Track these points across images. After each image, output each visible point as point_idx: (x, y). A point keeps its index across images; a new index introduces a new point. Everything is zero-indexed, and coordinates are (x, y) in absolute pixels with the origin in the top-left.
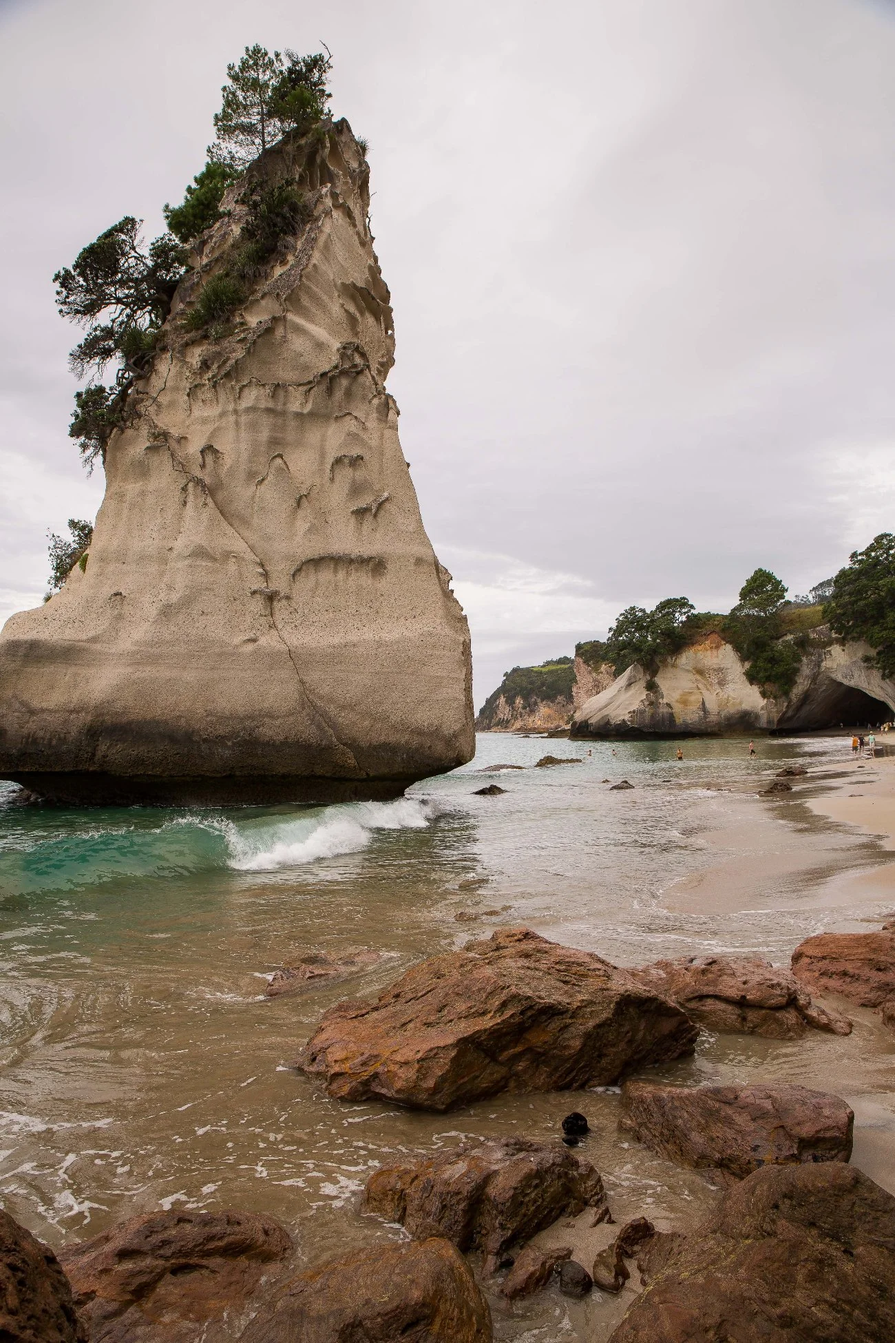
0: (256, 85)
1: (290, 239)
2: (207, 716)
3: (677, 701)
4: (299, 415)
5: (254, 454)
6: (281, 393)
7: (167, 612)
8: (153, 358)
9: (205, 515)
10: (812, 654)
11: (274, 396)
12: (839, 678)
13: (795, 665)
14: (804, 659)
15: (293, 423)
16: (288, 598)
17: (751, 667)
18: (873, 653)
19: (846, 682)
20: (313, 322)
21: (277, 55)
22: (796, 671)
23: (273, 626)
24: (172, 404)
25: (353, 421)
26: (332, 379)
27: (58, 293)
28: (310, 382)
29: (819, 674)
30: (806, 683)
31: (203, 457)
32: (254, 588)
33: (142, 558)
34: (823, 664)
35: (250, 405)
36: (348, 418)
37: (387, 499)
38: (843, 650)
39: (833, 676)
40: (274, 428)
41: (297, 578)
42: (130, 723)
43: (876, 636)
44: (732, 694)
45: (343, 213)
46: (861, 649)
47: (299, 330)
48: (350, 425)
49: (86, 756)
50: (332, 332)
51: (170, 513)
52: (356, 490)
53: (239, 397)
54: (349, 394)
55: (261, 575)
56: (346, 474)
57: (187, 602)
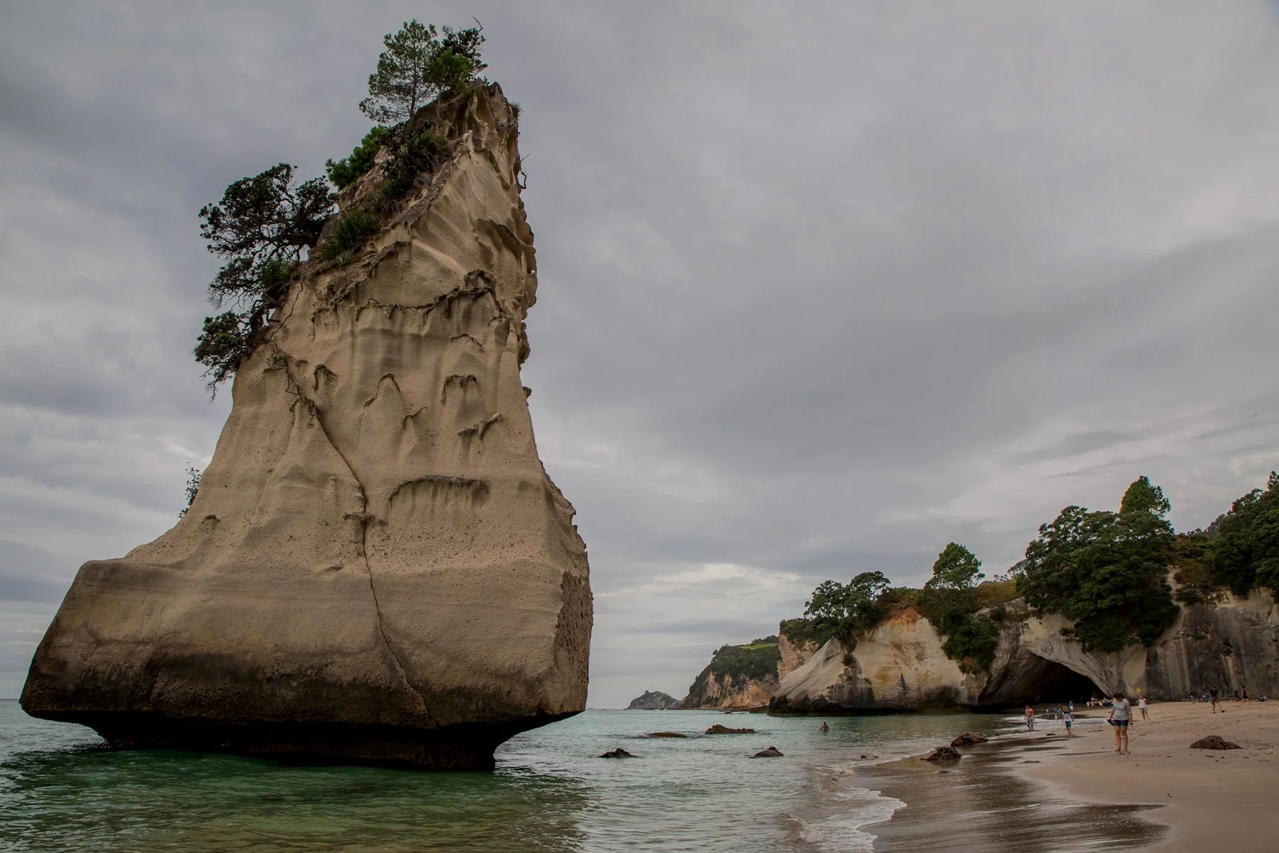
0: (413, 54)
1: (426, 175)
2: (276, 652)
3: (875, 676)
4: (416, 337)
5: (366, 376)
6: (399, 314)
7: (255, 537)
8: (288, 288)
9: (309, 435)
10: (1009, 628)
11: (391, 316)
12: (1039, 653)
13: (993, 638)
14: (1002, 632)
15: (408, 345)
16: (382, 523)
17: (949, 641)
18: (1071, 625)
19: (1046, 656)
20: (441, 249)
21: (432, 28)
22: (994, 645)
23: (362, 554)
24: (297, 331)
25: (470, 343)
26: (451, 301)
27: (202, 227)
28: (430, 305)
29: (1018, 648)
30: (1005, 657)
31: (316, 377)
32: (350, 512)
33: (243, 482)
34: (1022, 638)
35: (366, 326)
36: (464, 339)
37: (496, 420)
38: (1041, 623)
39: (1033, 650)
40: (389, 349)
41: (394, 501)
42: (192, 657)
43: (1072, 607)
44: (929, 668)
45: (485, 158)
46: (1058, 622)
47: (423, 255)
48: (465, 346)
49: (141, 694)
50: (461, 261)
51: (278, 436)
52: (465, 412)
53: (357, 320)
54: (468, 315)
55: (360, 498)
56: (456, 393)
57: (275, 526)
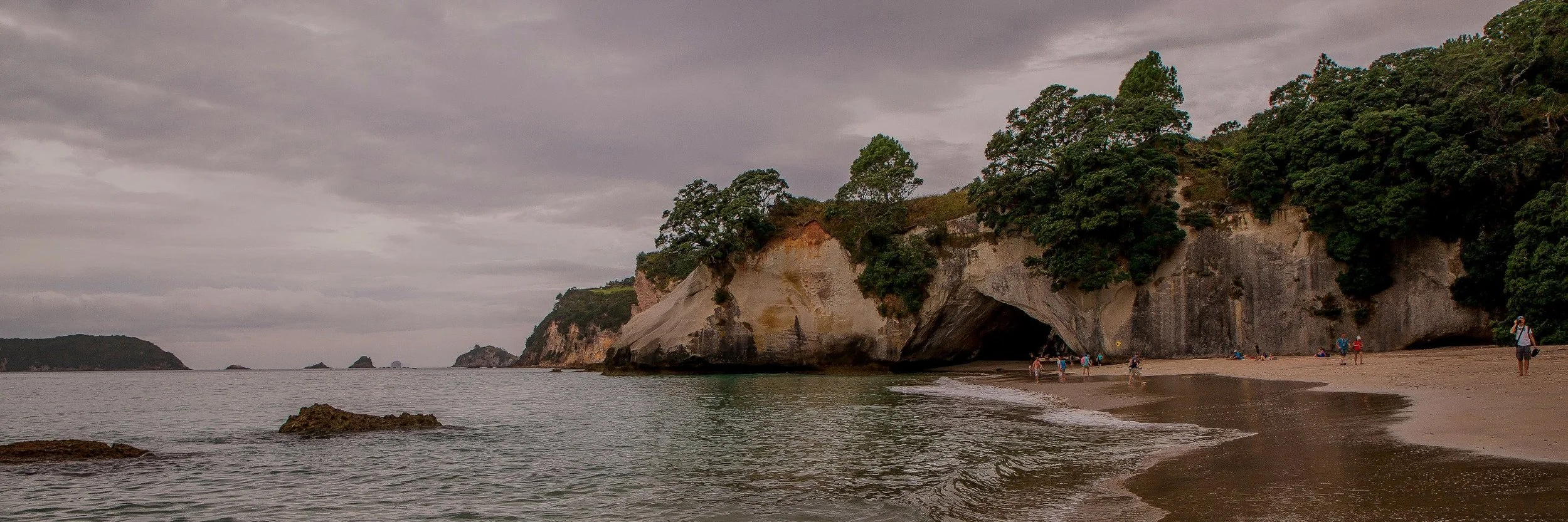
3: (759, 319)
10: (950, 256)
12: (988, 292)
13: (927, 270)
14: (940, 261)
17: (865, 272)
18: (1038, 253)
19: (997, 296)
22: (928, 279)
29: (960, 284)
30: (941, 296)
34: (966, 270)
38: (995, 251)
39: (980, 288)
43: (1045, 227)
44: (836, 309)
46: (1018, 249)
